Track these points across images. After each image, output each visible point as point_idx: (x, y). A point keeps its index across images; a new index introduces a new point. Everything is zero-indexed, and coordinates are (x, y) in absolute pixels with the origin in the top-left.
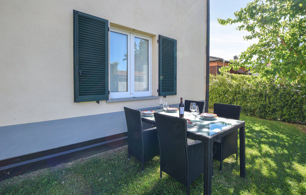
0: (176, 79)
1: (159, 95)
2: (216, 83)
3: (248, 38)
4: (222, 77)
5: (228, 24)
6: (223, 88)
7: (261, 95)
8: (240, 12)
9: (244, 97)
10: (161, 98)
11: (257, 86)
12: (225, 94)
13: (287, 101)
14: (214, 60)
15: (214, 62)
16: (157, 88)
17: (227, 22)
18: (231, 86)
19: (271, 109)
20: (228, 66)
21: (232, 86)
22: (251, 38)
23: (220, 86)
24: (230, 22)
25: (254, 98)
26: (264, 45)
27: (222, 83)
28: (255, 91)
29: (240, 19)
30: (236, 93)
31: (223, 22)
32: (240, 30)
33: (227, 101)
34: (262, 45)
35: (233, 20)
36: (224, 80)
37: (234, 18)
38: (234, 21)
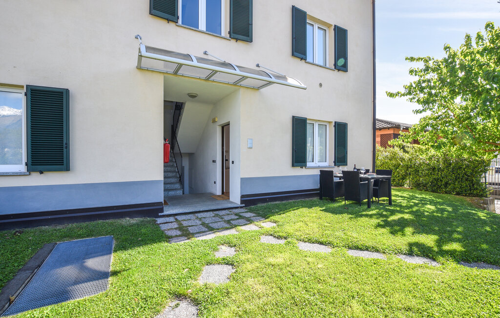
0: (347, 153)
1: (335, 165)
2: (387, 157)
3: (417, 112)
4: (393, 150)
5: (397, 97)
6: (394, 162)
7: (434, 169)
8: (409, 87)
9: (417, 171)
10: (336, 167)
11: (430, 159)
12: (397, 169)
13: (459, 174)
14: (389, 126)
15: (389, 128)
16: (333, 160)
17: (396, 95)
18: (402, 159)
19: (443, 183)
20: (398, 138)
21: (404, 159)
22: (421, 112)
23: (391, 160)
24: (400, 95)
25: (427, 172)
26: (435, 119)
27: (394, 157)
28: (429, 165)
29: (410, 93)
30: (408, 167)
31: (391, 95)
32: (411, 101)
33: (399, 176)
34: (434, 118)
35: (403, 93)
36: (395, 154)
37: (403, 91)
38: (404, 95)
